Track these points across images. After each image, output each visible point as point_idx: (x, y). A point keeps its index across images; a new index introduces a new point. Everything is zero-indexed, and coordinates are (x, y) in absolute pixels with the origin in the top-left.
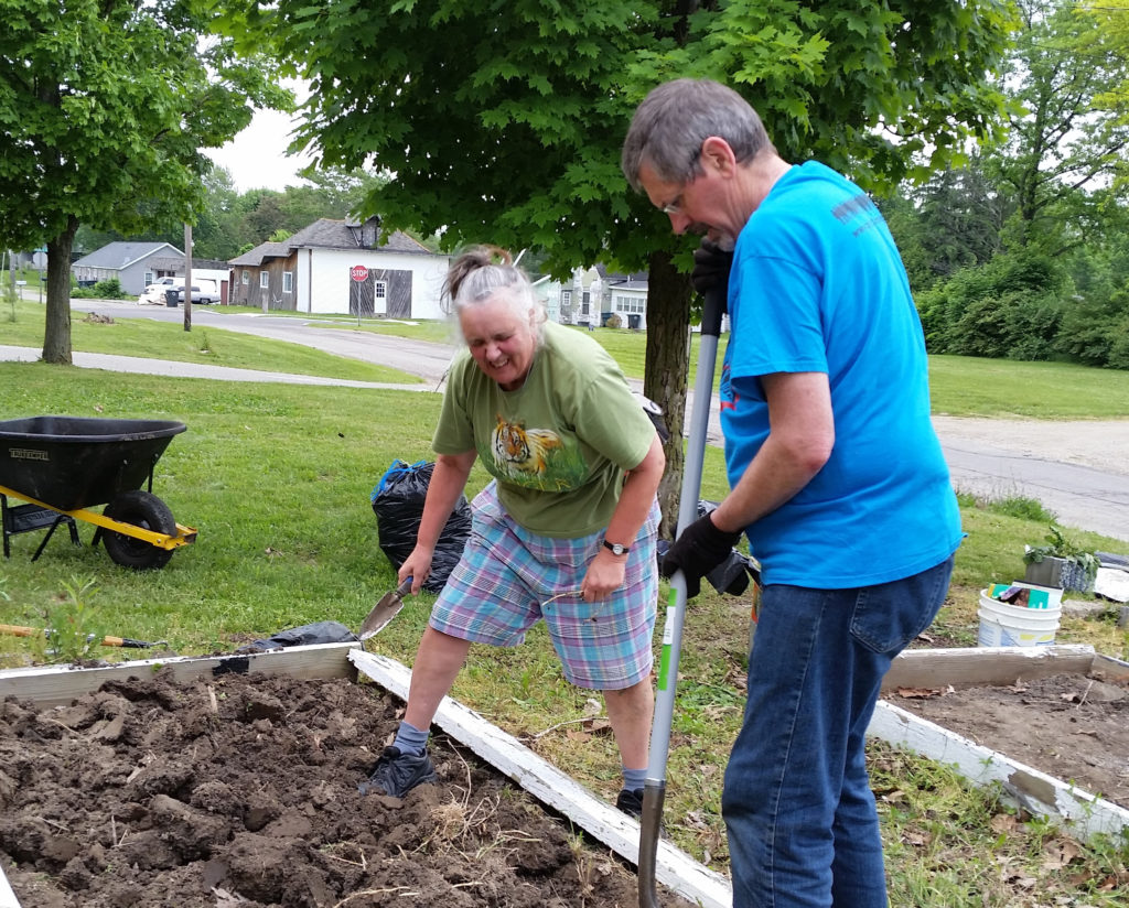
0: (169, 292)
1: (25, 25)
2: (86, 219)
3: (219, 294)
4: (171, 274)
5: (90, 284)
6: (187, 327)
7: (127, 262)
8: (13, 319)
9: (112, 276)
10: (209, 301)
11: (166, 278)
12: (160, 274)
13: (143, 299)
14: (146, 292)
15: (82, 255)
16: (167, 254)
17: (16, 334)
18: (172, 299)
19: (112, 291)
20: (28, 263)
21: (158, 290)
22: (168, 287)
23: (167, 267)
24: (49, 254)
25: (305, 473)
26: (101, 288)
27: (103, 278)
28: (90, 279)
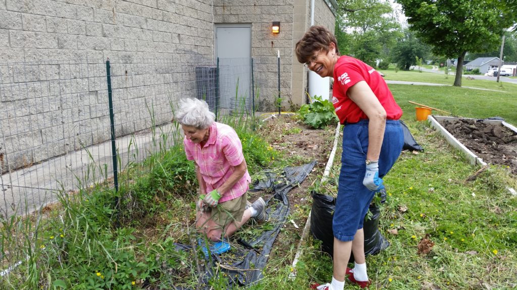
0: (495, 72)
1: (457, 4)
2: (468, 50)
3: (512, 73)
4: (496, 67)
5: (470, 70)
6: (498, 81)
7: (483, 63)
8: (447, 78)
9: (477, 68)
10: (508, 75)
11: (495, 68)
12: (493, 67)
13: (486, 74)
14: (487, 72)
15: (469, 62)
16: (496, 61)
17: (447, 82)
18: (496, 74)
19: (477, 72)
20: (452, 64)
21: (491, 72)
22: (495, 71)
23: (495, 65)
24: (458, 61)
25: (512, 106)
26: (473, 71)
27: (474, 68)
28: (470, 69)
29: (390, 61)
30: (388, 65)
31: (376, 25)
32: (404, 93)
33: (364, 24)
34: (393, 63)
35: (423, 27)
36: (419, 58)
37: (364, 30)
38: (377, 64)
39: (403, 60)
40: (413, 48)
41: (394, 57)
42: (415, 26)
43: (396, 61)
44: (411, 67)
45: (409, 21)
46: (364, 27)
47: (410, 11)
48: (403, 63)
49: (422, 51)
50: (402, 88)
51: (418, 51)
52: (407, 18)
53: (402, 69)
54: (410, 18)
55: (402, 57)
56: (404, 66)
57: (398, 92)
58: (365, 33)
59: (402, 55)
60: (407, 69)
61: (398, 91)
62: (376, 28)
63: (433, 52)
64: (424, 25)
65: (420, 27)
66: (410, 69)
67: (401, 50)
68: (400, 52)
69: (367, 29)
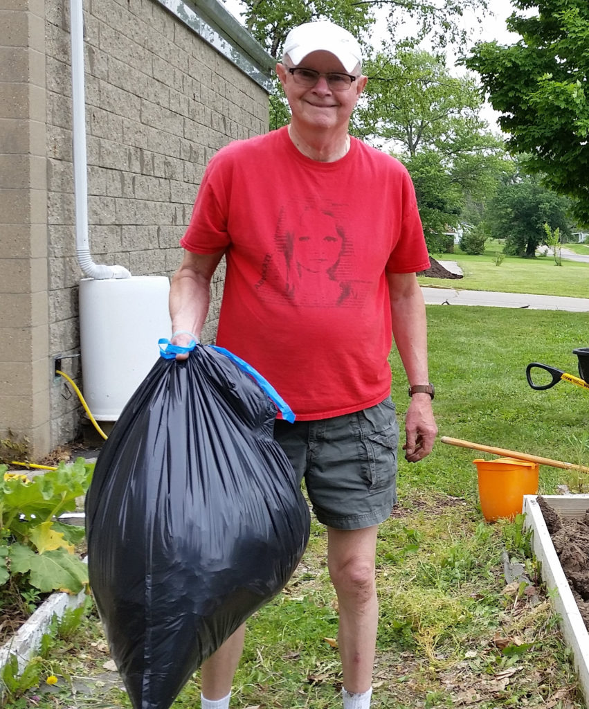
29: (487, 232)
30: (483, 242)
31: (443, 138)
32: (491, 343)
33: (410, 134)
34: (495, 237)
35: (545, 142)
36: (553, 230)
37: (412, 148)
38: (457, 240)
39: (519, 232)
40: (539, 203)
41: (496, 223)
42: (521, 139)
43: (501, 233)
44: (541, 249)
45: (505, 124)
46: (410, 140)
47: (506, 94)
48: (520, 239)
49: (562, 209)
50: (492, 324)
51: (553, 208)
52: (500, 114)
53: (518, 254)
54: (506, 114)
55: (515, 223)
56: (522, 245)
57: (474, 341)
58: (413, 156)
59: (515, 219)
60: (530, 253)
61: (477, 334)
62: (443, 147)
63: (577, 216)
64: (547, 138)
65: (536, 141)
66: (537, 254)
67: (513, 207)
68: (509, 210)
69: (418, 146)
